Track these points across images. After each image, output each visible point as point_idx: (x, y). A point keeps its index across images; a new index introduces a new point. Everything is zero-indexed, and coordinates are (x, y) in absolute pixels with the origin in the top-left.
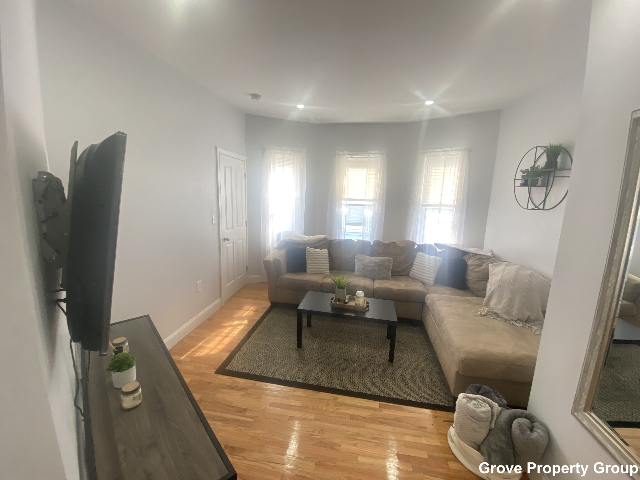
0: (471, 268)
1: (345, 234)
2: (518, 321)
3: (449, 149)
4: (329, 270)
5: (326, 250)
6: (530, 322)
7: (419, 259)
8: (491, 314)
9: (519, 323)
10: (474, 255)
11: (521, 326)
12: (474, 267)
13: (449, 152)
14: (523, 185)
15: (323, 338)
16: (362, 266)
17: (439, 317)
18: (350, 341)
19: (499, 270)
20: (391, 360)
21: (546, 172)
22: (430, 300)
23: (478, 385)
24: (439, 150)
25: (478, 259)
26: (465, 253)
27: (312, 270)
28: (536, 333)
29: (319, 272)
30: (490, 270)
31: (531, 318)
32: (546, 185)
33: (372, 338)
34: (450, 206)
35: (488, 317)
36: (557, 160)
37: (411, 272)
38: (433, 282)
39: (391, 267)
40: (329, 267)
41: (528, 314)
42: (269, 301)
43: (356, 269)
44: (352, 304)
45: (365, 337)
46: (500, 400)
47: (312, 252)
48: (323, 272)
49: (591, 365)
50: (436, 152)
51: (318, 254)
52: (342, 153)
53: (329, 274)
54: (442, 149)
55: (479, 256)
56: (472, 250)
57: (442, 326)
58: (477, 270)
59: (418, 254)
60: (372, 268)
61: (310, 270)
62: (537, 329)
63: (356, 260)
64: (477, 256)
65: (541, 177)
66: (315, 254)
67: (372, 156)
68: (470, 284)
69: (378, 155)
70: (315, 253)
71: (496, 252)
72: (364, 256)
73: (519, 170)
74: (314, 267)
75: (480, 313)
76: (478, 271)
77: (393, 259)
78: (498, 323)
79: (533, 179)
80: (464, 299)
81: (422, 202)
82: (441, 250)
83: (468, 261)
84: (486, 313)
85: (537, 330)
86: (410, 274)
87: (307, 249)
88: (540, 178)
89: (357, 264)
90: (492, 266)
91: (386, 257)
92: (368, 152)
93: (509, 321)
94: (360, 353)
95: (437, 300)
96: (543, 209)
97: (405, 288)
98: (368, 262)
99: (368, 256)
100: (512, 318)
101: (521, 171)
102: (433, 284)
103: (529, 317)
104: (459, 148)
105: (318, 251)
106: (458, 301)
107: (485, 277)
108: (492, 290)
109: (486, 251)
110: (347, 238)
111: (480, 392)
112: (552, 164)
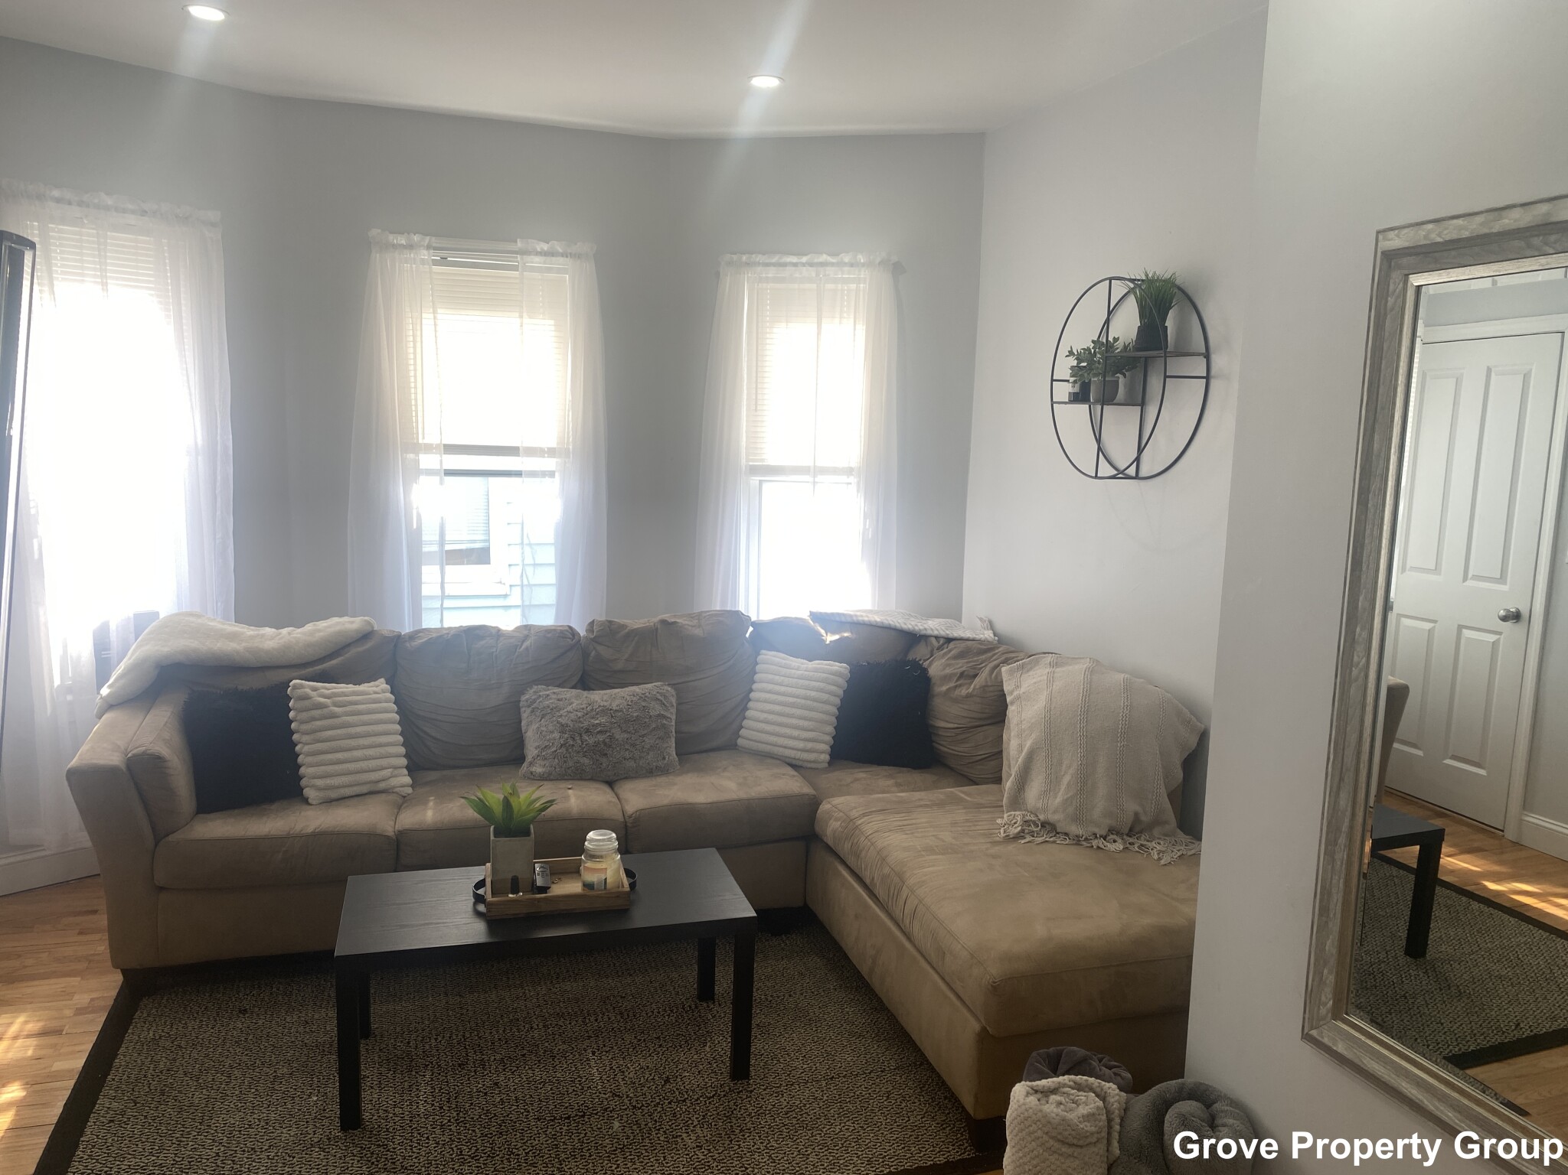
0: (944, 688)
1: (442, 608)
2: (1112, 837)
3: (831, 259)
4: (405, 772)
5: (381, 684)
6: (1141, 832)
7: (770, 676)
8: (1033, 828)
9: (1115, 841)
10: (943, 645)
11: (1121, 847)
12: (952, 684)
13: (830, 270)
14: (1078, 398)
15: (442, 1063)
16: (556, 735)
17: (886, 870)
18: (565, 1047)
19: (1035, 683)
20: (740, 1067)
21: (1136, 359)
22: (837, 820)
23: (1051, 1050)
24: (794, 259)
25: (961, 655)
26: (913, 638)
27: (329, 781)
28: (1162, 862)
29: (365, 789)
30: (1006, 688)
31: (1143, 818)
32: (1138, 399)
33: (644, 1014)
34: (849, 471)
35: (1029, 838)
36: (1166, 325)
37: (743, 732)
38: (827, 757)
39: (673, 723)
40: (404, 761)
41: (1132, 807)
42: (115, 966)
43: (531, 751)
44: (569, 887)
45: (619, 1017)
46: (1115, 1074)
47: (322, 700)
48: (382, 786)
49: (1334, 891)
50: (785, 265)
51: (348, 709)
52: (402, 240)
53: (410, 790)
54: (806, 255)
55: (962, 645)
56: (934, 626)
57: (904, 897)
58: (964, 692)
59: (760, 658)
60: (601, 738)
61: (319, 782)
62: (1164, 849)
63: (525, 714)
64: (952, 645)
65: (1125, 376)
66: (336, 709)
67: (536, 261)
68: (945, 747)
69: (561, 260)
70: (336, 705)
71: (1004, 626)
72: (557, 690)
73: (1063, 350)
74: (337, 767)
75: (1002, 831)
76: (969, 696)
77: (675, 689)
78: (1061, 853)
79: (1107, 379)
80: (942, 797)
81: (748, 460)
82: (837, 637)
83: (930, 664)
84: (1020, 828)
85: (1163, 852)
86: (740, 741)
87: (295, 687)
88: (1122, 380)
89: (534, 726)
90: (1011, 672)
91: (649, 686)
92: (520, 244)
93: (1086, 839)
94: (619, 1077)
95: (864, 815)
96: (1137, 477)
97: (742, 794)
98: (579, 714)
99: (574, 687)
100: (1096, 830)
101: (1071, 353)
102: (830, 763)
103: (1136, 814)
104: (861, 258)
105: (344, 694)
106: (926, 806)
107: (995, 711)
108: (1025, 750)
109: (970, 627)
110: (455, 620)
111: (1062, 1067)
112: (1152, 335)
